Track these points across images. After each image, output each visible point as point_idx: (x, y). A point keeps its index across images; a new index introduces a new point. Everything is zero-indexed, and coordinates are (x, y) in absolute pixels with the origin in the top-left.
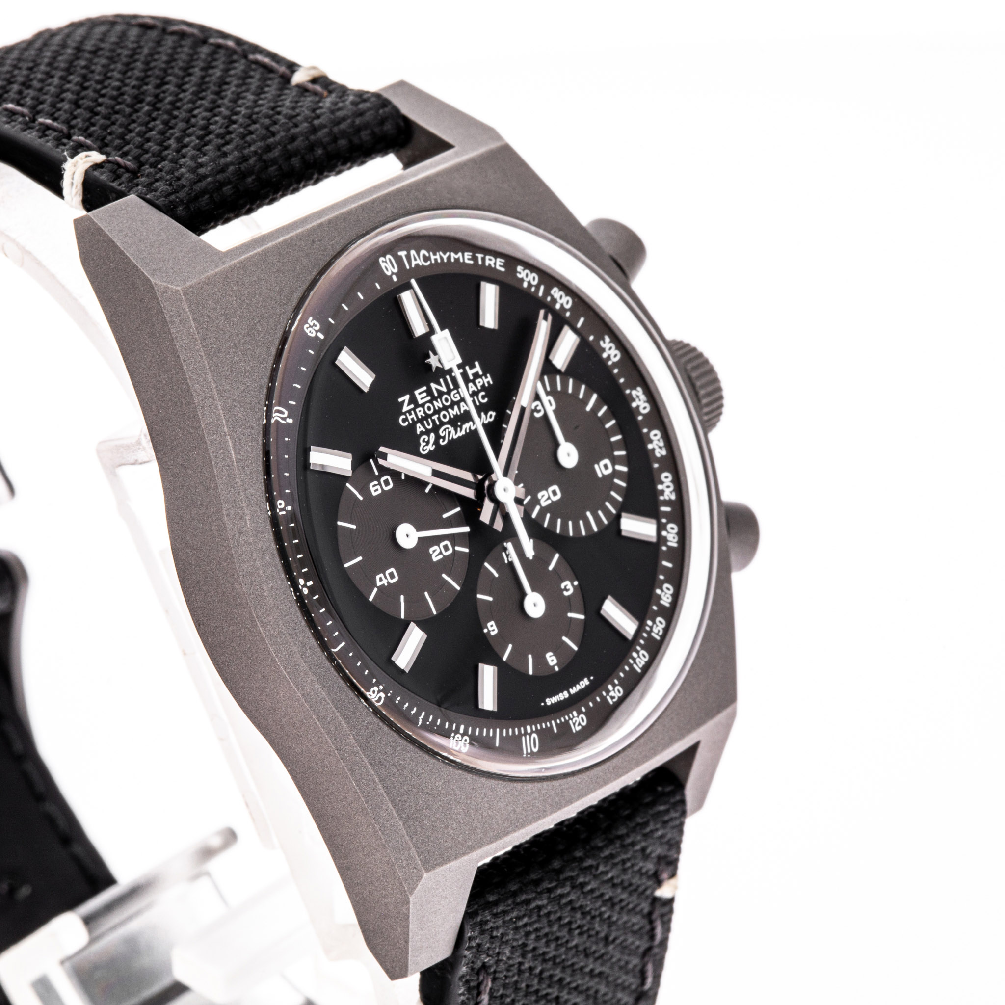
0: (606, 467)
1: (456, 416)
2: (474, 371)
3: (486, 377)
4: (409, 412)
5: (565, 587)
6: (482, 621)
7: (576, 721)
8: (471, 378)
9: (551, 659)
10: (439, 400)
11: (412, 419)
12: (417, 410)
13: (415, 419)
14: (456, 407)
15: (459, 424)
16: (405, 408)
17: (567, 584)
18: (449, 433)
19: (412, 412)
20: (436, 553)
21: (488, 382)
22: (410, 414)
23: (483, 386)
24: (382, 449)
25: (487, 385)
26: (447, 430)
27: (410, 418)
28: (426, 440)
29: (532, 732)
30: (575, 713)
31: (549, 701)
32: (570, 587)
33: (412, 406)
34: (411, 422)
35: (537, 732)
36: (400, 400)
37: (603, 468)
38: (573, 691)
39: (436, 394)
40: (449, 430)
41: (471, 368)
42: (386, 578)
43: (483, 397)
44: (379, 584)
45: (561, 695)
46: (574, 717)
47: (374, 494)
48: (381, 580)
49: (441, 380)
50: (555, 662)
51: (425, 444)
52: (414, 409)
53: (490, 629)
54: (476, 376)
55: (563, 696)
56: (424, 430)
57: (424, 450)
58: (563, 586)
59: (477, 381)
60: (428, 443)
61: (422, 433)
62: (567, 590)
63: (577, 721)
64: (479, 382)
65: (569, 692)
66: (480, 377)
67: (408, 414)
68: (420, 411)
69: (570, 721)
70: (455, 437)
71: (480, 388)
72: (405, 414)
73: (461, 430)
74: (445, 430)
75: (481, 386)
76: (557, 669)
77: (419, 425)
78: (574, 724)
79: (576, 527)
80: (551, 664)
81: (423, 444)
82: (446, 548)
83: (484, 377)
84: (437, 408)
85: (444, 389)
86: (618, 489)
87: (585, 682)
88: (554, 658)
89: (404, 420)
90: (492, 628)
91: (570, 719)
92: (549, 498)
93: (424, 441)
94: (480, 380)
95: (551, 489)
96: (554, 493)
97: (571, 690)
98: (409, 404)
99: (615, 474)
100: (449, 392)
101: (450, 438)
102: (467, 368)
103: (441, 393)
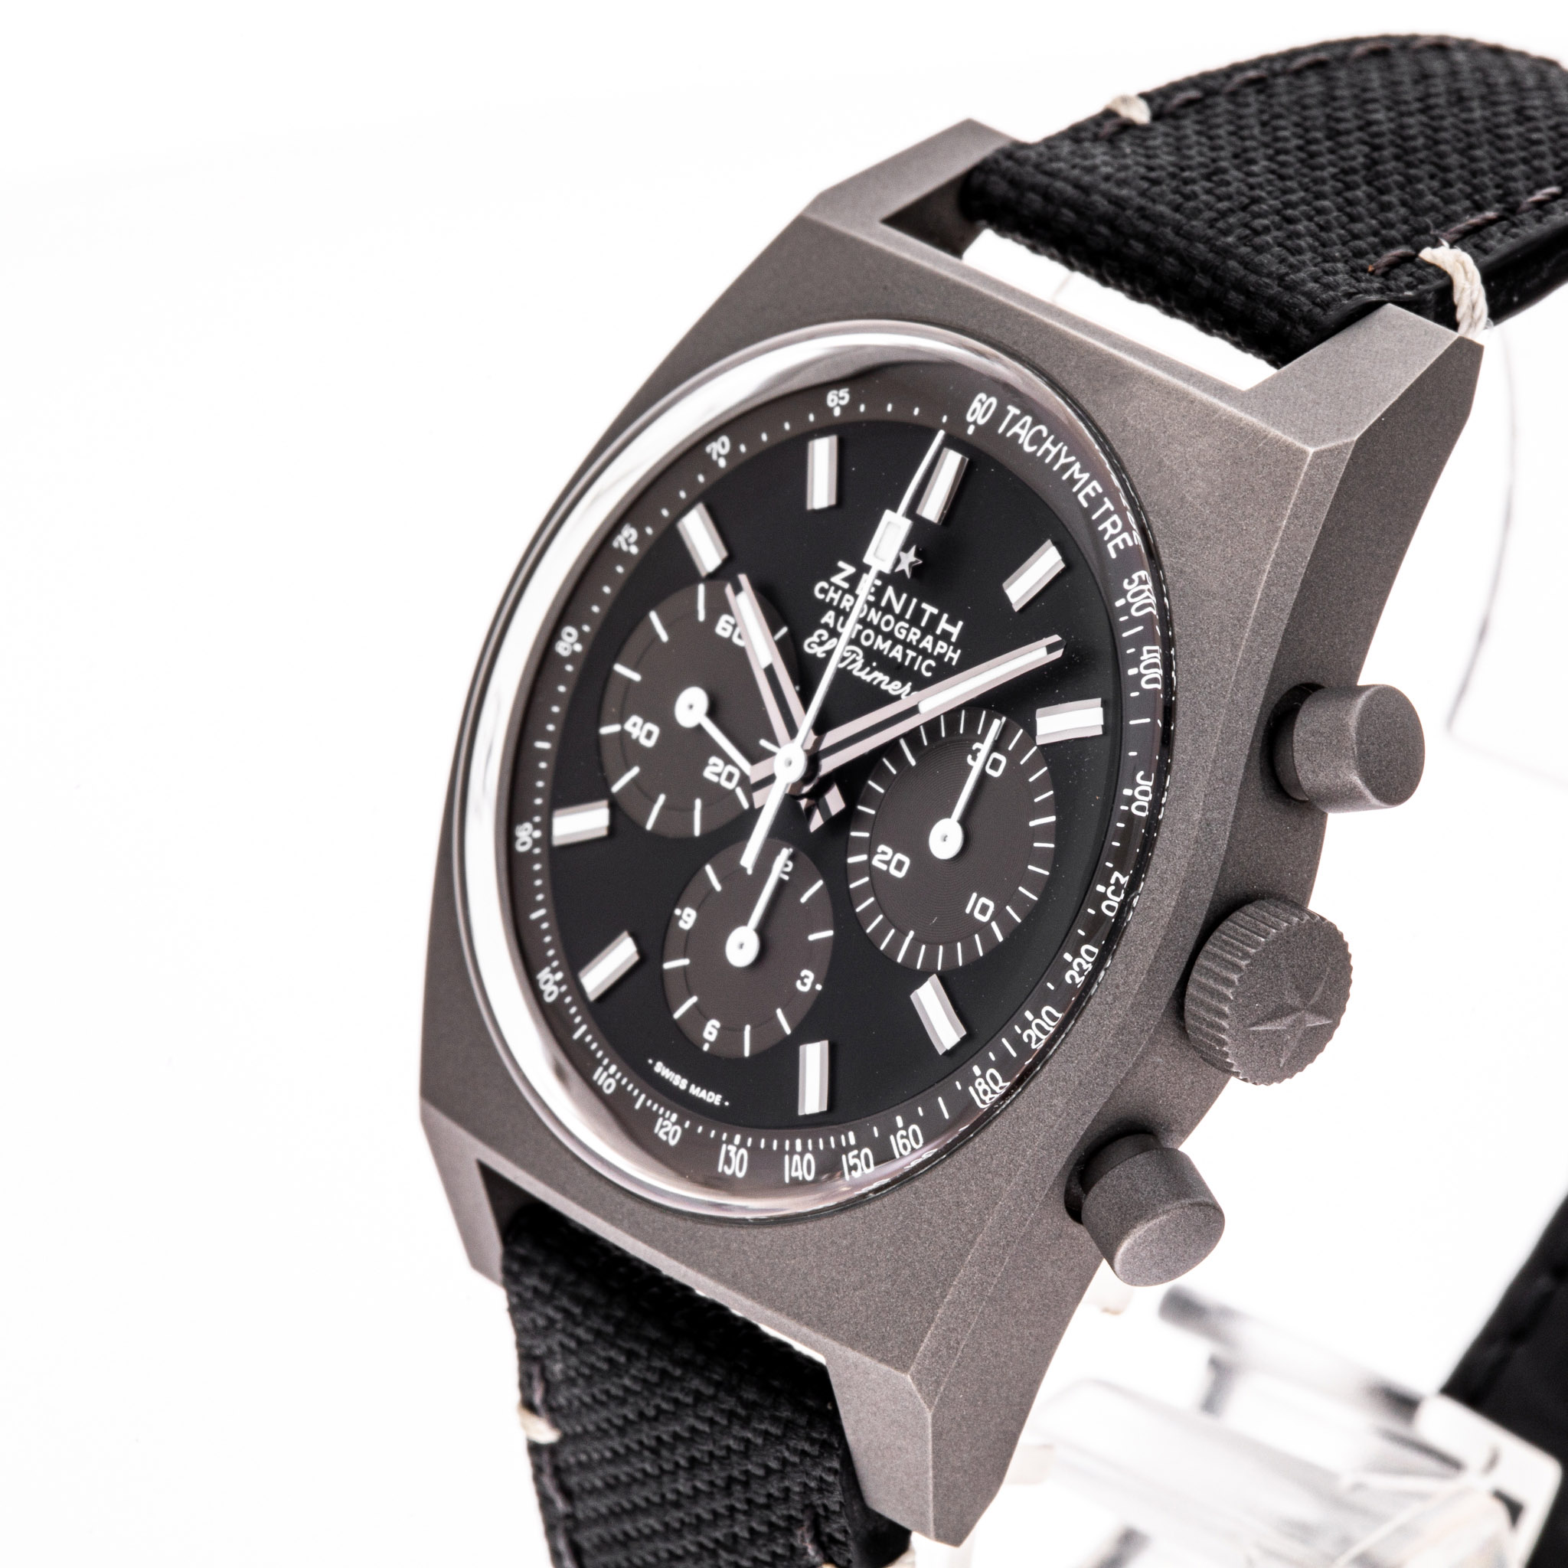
0: (984, 910)
1: (879, 652)
2: (949, 628)
3: (954, 651)
4: (837, 588)
5: (806, 977)
6: (684, 898)
7: (666, 1126)
8: (938, 632)
9: (711, 1031)
10: (880, 613)
11: (832, 600)
12: (847, 596)
13: (835, 603)
14: (889, 643)
15: (874, 664)
16: (837, 579)
17: (808, 975)
18: (854, 661)
19: (840, 592)
20: (714, 770)
21: (951, 659)
22: (836, 591)
23: (941, 656)
24: (743, 579)
25: (946, 659)
26: (854, 655)
27: (831, 594)
28: (824, 638)
29: (613, 1076)
30: (674, 1117)
31: (659, 1068)
32: (809, 981)
33: (846, 585)
34: (828, 600)
35: (619, 1082)
36: (841, 564)
37: (979, 907)
38: (695, 1091)
39: (883, 603)
40: (857, 658)
41: (948, 621)
42: (642, 728)
43: (929, 668)
44: (628, 726)
45: (678, 1077)
46: (669, 1119)
47: (719, 630)
48: (635, 725)
49: (904, 596)
50: (712, 1038)
51: (818, 640)
52: (845, 591)
53: (684, 916)
54: (946, 636)
55: (680, 1082)
56: (832, 625)
57: (809, 646)
58: (804, 972)
59: (941, 643)
60: (821, 643)
61: (826, 626)
62: (804, 984)
63: (669, 1129)
64: (942, 647)
65: (688, 1086)
66: (949, 643)
67: (833, 588)
68: (848, 601)
69: (661, 1120)
70: (855, 673)
71: (935, 653)
72: (831, 584)
73: (869, 673)
74: (853, 652)
75: (939, 653)
76: (706, 1047)
77: (831, 614)
78: (662, 1127)
79: (881, 931)
80: (706, 1035)
81: (815, 638)
82: (730, 777)
83: (951, 648)
84: (869, 619)
85: (897, 609)
86: (969, 948)
87: (715, 1099)
88: (715, 1033)
89: (823, 591)
90: (687, 918)
91: (663, 1115)
92: (888, 863)
93: (820, 636)
94: (945, 645)
95: (900, 856)
96: (900, 865)
97: (693, 1086)
98: (845, 579)
99: (984, 929)
100: (899, 618)
101: (849, 668)
102: (945, 616)
103: (889, 609)
